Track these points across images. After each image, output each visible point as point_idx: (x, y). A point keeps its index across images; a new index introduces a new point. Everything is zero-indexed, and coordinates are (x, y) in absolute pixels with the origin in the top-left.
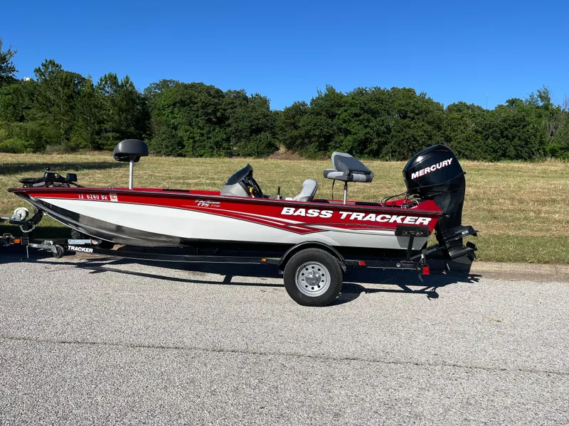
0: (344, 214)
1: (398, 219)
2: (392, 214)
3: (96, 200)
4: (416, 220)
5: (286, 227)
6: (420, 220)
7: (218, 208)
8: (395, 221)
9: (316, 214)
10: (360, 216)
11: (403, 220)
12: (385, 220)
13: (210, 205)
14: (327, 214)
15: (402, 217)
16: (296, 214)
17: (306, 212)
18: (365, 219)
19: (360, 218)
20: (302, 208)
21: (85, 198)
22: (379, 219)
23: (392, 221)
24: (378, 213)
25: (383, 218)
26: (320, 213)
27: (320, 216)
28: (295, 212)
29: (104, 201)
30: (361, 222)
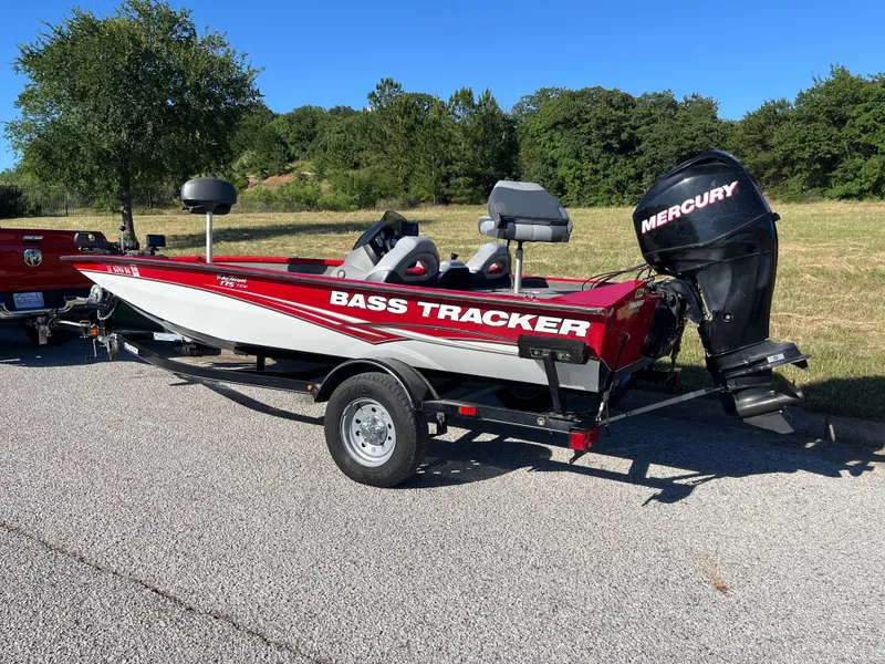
0: (427, 307)
1: (524, 321)
2: (510, 309)
4: (559, 326)
5: (343, 328)
7: (245, 290)
8: (519, 326)
9: (382, 307)
10: (454, 313)
11: (533, 323)
12: (500, 323)
13: (236, 283)
14: (400, 306)
15: (530, 317)
16: (351, 304)
17: (367, 302)
18: (463, 319)
19: (454, 316)
20: (359, 292)
23: (512, 325)
24: (484, 307)
25: (495, 318)
26: (387, 304)
27: (389, 309)
28: (349, 299)
29: (128, 275)
30: (458, 324)
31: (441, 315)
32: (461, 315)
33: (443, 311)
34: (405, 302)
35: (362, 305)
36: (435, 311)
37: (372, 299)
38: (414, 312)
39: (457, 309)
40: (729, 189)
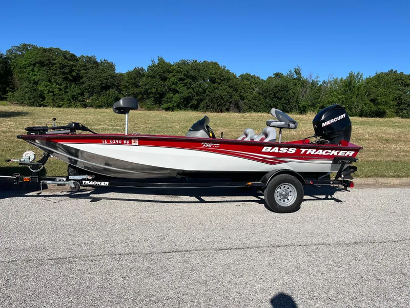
0: (304, 150)
1: (335, 153)
2: (332, 150)
3: (119, 144)
4: (346, 153)
5: (264, 160)
6: (348, 153)
7: (217, 148)
8: (333, 154)
9: (285, 151)
10: (313, 152)
11: (338, 153)
12: (328, 154)
13: (212, 146)
14: (292, 151)
15: (338, 151)
16: (272, 151)
17: (279, 150)
18: (315, 153)
19: (312, 153)
20: (277, 147)
21: (109, 143)
22: (324, 153)
23: (331, 154)
24: (324, 149)
25: (326, 153)
26: (288, 150)
27: (288, 152)
28: (271, 150)
29: (126, 144)
30: (313, 155)
31: (308, 153)
32: (315, 152)
33: (309, 151)
34: (296, 149)
35: (277, 151)
36: (306, 151)
37: (282, 149)
38: (298, 152)
39: (315, 150)
40: (344, 115)
